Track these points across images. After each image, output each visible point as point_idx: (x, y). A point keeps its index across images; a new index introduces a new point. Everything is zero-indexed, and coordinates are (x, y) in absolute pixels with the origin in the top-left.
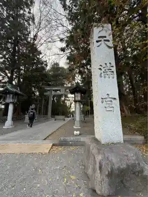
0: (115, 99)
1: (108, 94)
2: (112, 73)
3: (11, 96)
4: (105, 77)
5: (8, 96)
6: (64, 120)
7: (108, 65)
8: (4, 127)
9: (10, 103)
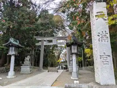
0: (109, 56)
1: (104, 53)
2: (107, 38)
3: (14, 48)
4: (102, 41)
5: (11, 48)
6: (57, 72)
7: (104, 32)
8: (7, 77)
9: (12, 55)
